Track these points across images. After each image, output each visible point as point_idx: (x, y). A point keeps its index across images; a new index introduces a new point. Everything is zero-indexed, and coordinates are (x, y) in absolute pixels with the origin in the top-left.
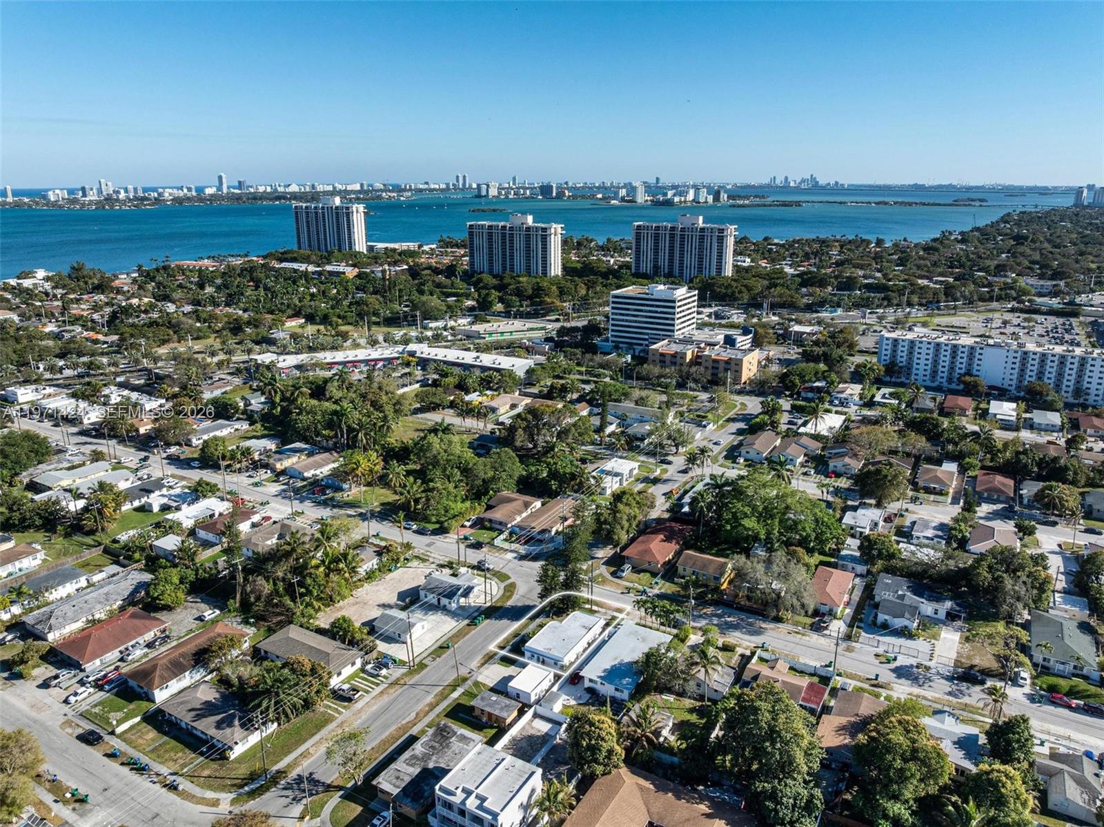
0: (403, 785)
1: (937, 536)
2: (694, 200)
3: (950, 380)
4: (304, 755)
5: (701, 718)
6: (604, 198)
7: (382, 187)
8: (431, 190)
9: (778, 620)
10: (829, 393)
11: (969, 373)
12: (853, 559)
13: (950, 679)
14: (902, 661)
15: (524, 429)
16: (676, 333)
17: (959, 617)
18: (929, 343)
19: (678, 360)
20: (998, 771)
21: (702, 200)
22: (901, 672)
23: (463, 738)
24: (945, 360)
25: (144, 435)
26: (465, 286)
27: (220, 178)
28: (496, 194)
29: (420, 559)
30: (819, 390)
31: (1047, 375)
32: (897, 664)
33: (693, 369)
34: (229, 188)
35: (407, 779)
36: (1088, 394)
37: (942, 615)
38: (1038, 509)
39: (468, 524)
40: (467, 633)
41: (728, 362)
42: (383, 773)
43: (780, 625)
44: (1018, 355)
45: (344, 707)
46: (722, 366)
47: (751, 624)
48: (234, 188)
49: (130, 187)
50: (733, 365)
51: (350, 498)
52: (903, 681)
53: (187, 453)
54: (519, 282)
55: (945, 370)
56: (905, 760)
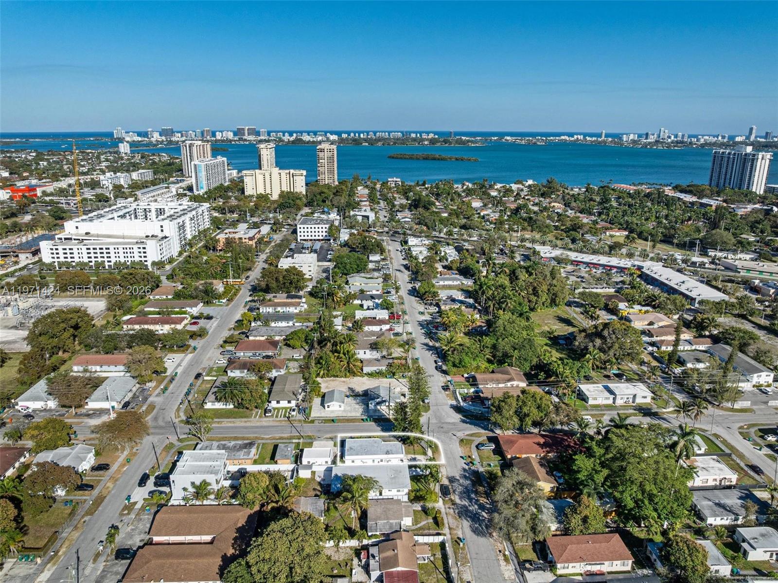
27: (751, 129)
34: (756, 137)
48: (761, 137)
49: (680, 134)
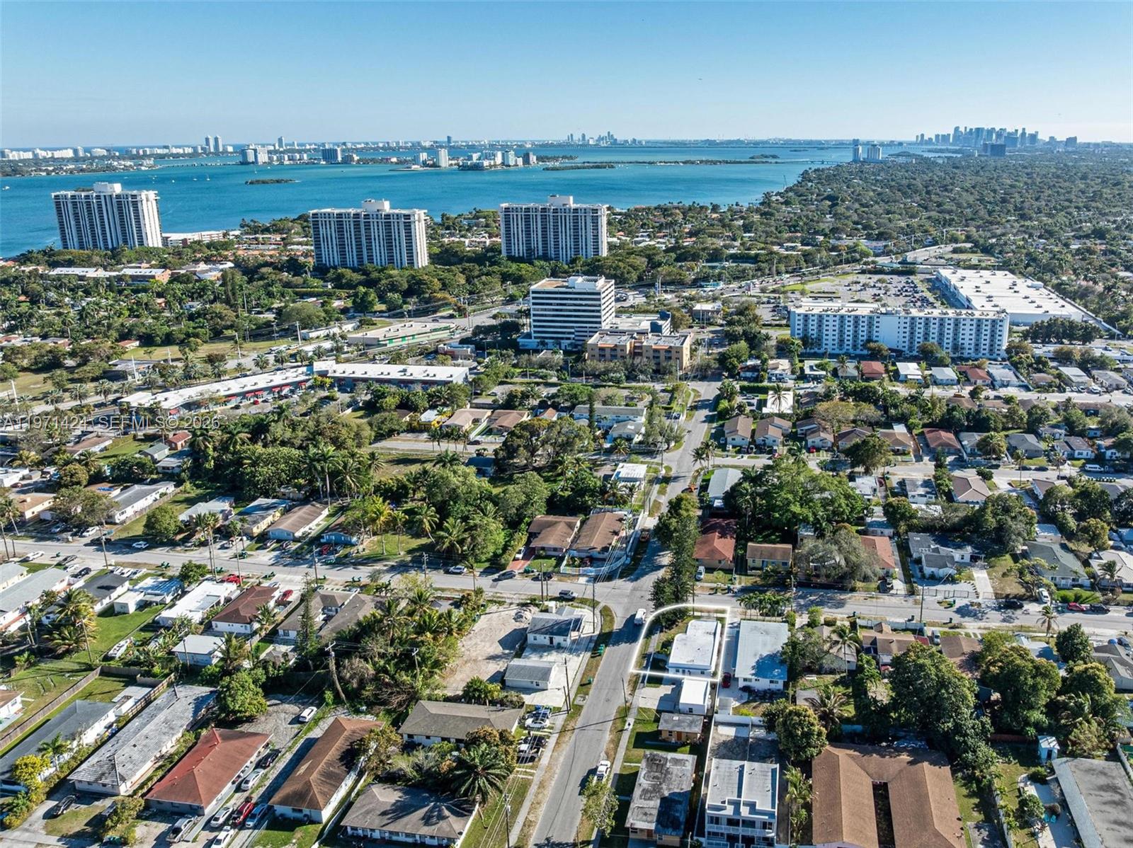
0: (655, 819)
1: (928, 493)
2: (503, 164)
3: (855, 347)
4: (528, 824)
5: (847, 688)
6: (399, 163)
7: (105, 153)
8: (177, 156)
9: (853, 590)
10: (765, 371)
11: (869, 340)
12: (880, 524)
13: (999, 609)
14: (960, 603)
15: (525, 447)
16: (603, 324)
17: (980, 559)
18: (835, 316)
19: (619, 353)
20: (1092, 668)
21: (512, 163)
22: (963, 611)
23: (676, 762)
24: (849, 329)
25: (31, 519)
26: (321, 283)
28: (266, 160)
29: (495, 602)
30: (754, 369)
31: (932, 335)
32: (957, 606)
33: (637, 361)
35: (655, 812)
36: (963, 349)
37: (967, 559)
38: (980, 456)
39: (520, 556)
40: (597, 666)
41: (669, 351)
42: (629, 814)
43: (855, 594)
44: (908, 320)
45: (532, 768)
46: (662, 355)
47: (831, 599)
50: (674, 355)
51: (367, 552)
52: (967, 619)
53: (115, 534)
54: (391, 276)
55: (850, 338)
56: (1034, 677)
